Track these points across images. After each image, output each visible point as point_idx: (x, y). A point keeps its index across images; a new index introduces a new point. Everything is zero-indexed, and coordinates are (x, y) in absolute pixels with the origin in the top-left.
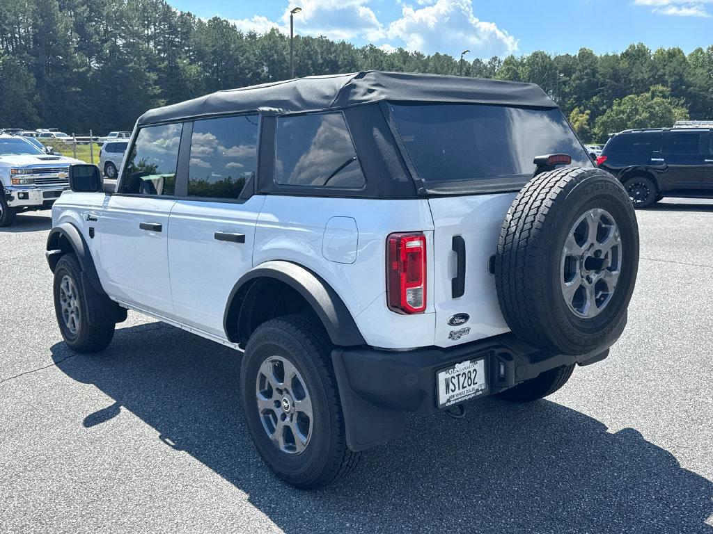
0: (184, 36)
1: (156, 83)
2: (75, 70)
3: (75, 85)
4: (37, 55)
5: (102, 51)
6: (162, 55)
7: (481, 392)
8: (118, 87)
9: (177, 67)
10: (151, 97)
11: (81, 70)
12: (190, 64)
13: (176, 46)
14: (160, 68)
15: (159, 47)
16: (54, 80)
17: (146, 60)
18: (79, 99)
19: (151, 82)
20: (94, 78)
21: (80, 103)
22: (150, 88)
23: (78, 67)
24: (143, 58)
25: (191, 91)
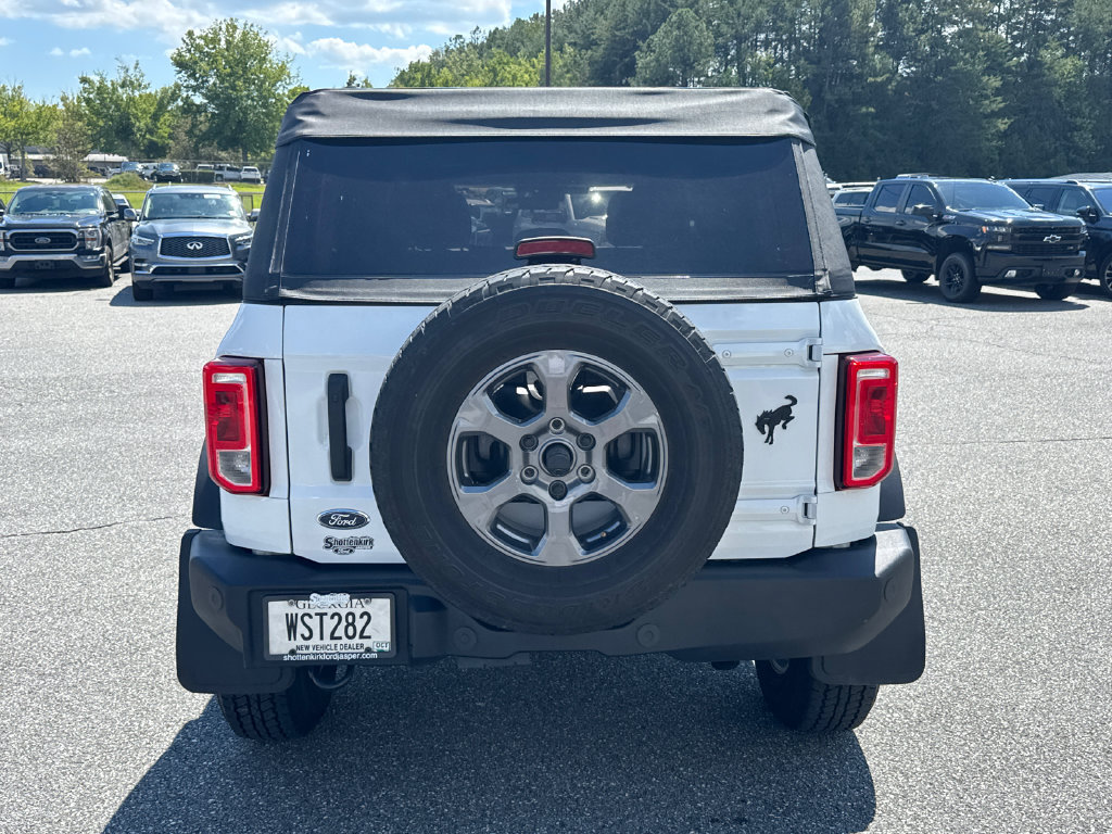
0: (1062, 10)
1: (997, 92)
2: (871, 79)
3: (868, 104)
4: (818, 62)
5: (916, 47)
6: (1018, 45)
7: (375, 656)
8: (933, 103)
9: (1041, 64)
10: (986, 116)
11: (879, 79)
12: (1065, 56)
13: (1045, 28)
14: (1009, 67)
15: (1015, 33)
16: (836, 97)
17: (985, 55)
18: (870, 123)
19: (989, 92)
20: (898, 91)
21: (872, 131)
22: (987, 102)
23: (876, 76)
24: (981, 53)
25: (1059, 102)
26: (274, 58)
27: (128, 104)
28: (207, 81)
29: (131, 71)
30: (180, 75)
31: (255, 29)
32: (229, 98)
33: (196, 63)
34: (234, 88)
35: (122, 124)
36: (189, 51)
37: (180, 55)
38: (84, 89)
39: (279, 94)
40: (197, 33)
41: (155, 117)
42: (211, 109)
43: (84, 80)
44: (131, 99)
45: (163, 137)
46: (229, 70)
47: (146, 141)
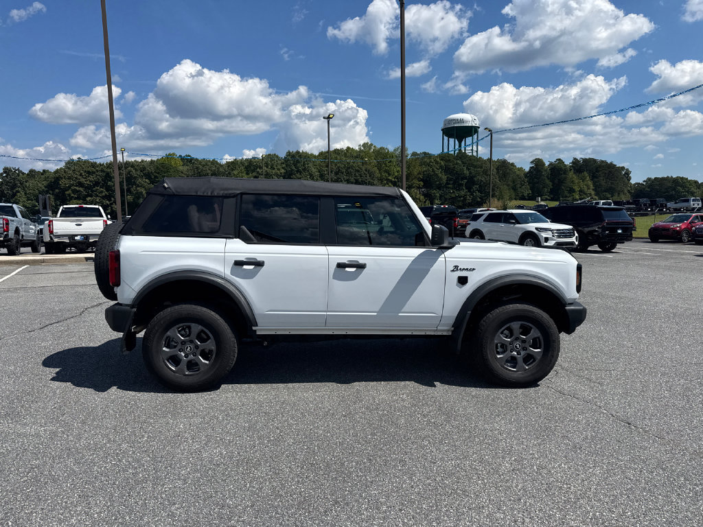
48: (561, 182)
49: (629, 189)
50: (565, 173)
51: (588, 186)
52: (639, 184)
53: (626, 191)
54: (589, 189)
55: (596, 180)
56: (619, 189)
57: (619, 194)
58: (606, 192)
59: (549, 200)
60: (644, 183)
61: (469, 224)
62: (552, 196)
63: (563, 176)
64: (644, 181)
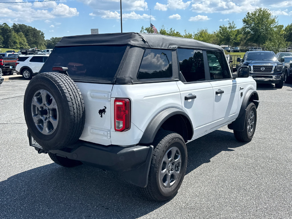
26: (271, 18)
27: (230, 33)
28: (251, 25)
29: (232, 24)
30: (244, 24)
31: (267, 10)
32: (257, 29)
33: (249, 21)
34: (258, 26)
35: (228, 38)
36: (248, 18)
37: (245, 18)
38: (220, 29)
39: (271, 28)
40: (250, 13)
41: (236, 35)
42: (252, 32)
43: (220, 27)
44: (231, 31)
45: (238, 41)
46: (258, 22)
47: (233, 42)
48: (9, 37)
49: (45, 43)
50: (10, 32)
51: (24, 40)
52: (48, 40)
53: (43, 44)
54: (24, 42)
55: (28, 37)
56: (40, 43)
57: (40, 45)
58: (34, 44)
59: (3, 48)
60: (51, 40)
61: (19, 63)
62: (4, 45)
63: (9, 33)
64: (51, 39)
